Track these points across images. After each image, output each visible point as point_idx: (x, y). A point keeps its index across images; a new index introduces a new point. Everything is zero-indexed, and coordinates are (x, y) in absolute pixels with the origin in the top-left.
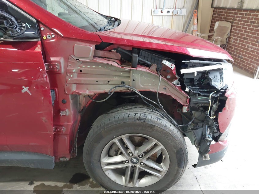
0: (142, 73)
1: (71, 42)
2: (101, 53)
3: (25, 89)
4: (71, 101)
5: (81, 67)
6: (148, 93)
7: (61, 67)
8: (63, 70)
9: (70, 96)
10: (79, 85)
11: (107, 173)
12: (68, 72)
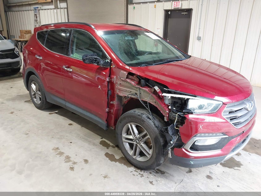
0: (145, 91)
1: (120, 70)
2: (130, 77)
3: (99, 87)
4: (116, 97)
5: (121, 82)
6: (145, 102)
7: (114, 80)
8: (115, 82)
9: (116, 95)
10: (120, 90)
11: (124, 143)
12: (116, 83)
